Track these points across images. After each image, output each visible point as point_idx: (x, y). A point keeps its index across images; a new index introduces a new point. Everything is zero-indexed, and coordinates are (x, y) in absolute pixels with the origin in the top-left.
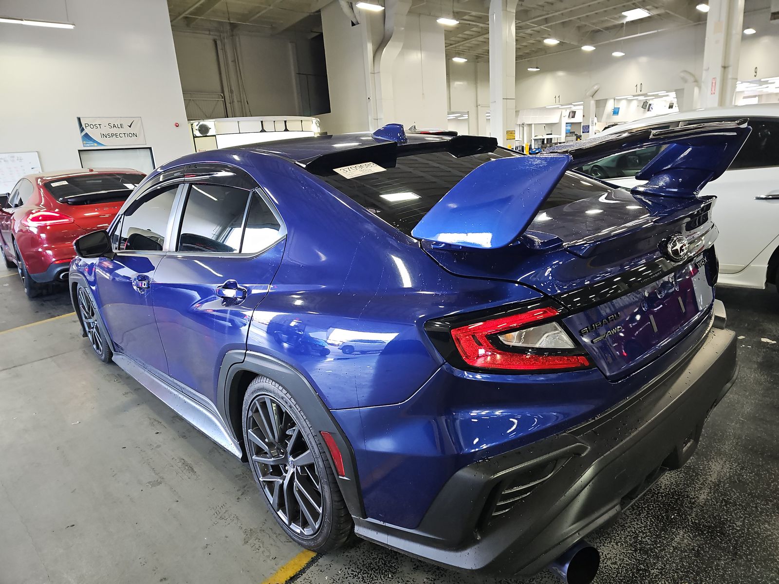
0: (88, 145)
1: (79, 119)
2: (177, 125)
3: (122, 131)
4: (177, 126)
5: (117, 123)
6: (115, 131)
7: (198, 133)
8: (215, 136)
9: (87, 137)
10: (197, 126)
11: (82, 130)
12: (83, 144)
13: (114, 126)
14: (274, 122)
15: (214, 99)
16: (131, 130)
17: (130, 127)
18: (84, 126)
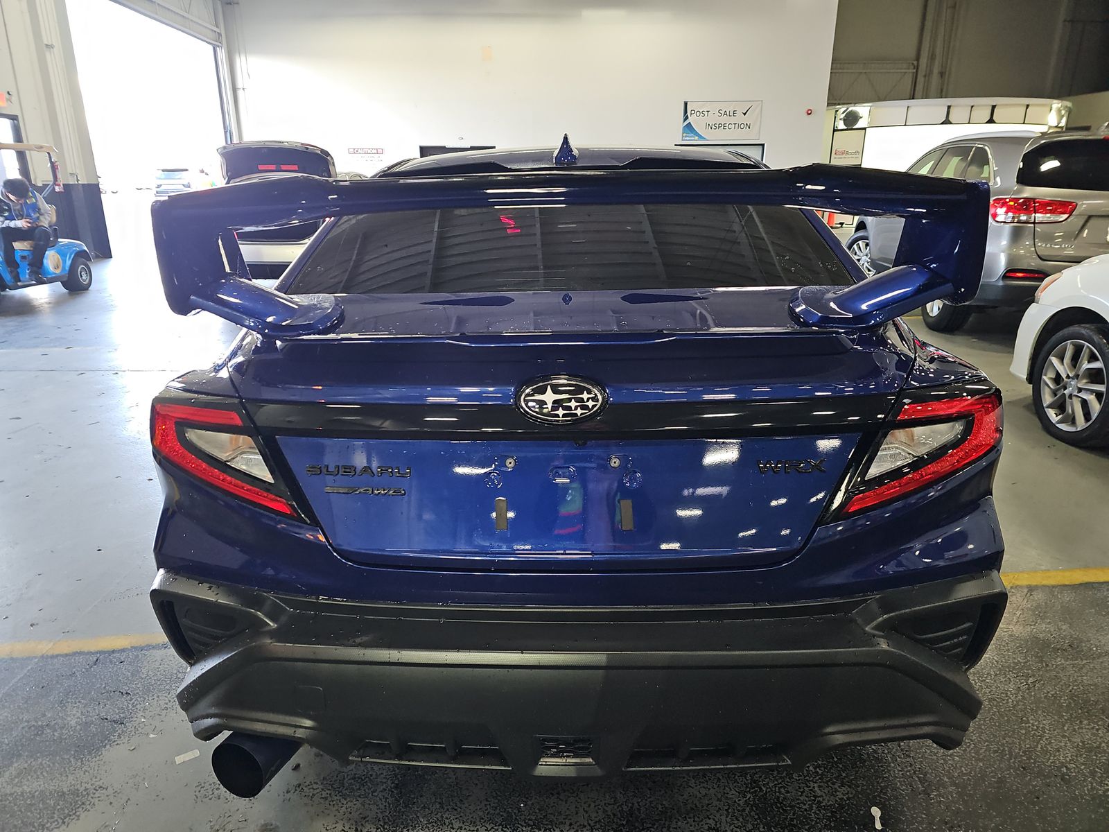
0: (688, 138)
1: (686, 104)
2: (809, 112)
3: (733, 120)
4: (810, 114)
5: (730, 109)
6: (724, 119)
7: (841, 125)
8: (865, 129)
9: (689, 128)
10: (843, 113)
11: (686, 118)
12: (683, 136)
13: (725, 114)
14: (972, 107)
15: (899, 71)
16: (745, 120)
17: (745, 114)
18: (689, 113)
